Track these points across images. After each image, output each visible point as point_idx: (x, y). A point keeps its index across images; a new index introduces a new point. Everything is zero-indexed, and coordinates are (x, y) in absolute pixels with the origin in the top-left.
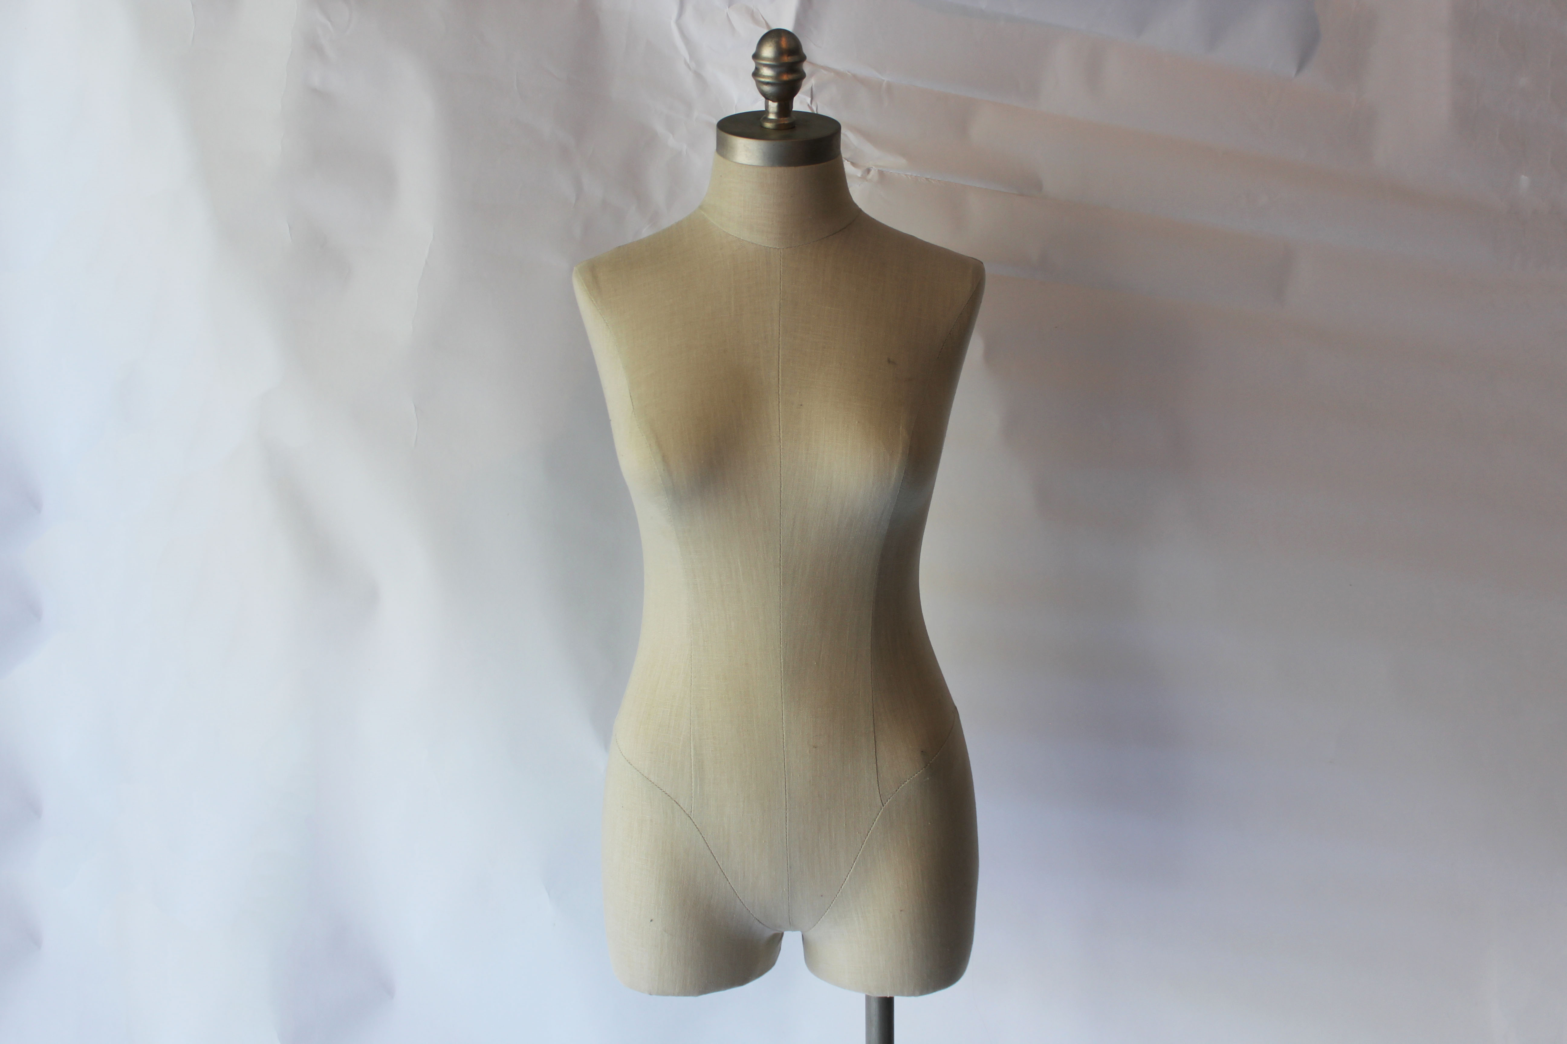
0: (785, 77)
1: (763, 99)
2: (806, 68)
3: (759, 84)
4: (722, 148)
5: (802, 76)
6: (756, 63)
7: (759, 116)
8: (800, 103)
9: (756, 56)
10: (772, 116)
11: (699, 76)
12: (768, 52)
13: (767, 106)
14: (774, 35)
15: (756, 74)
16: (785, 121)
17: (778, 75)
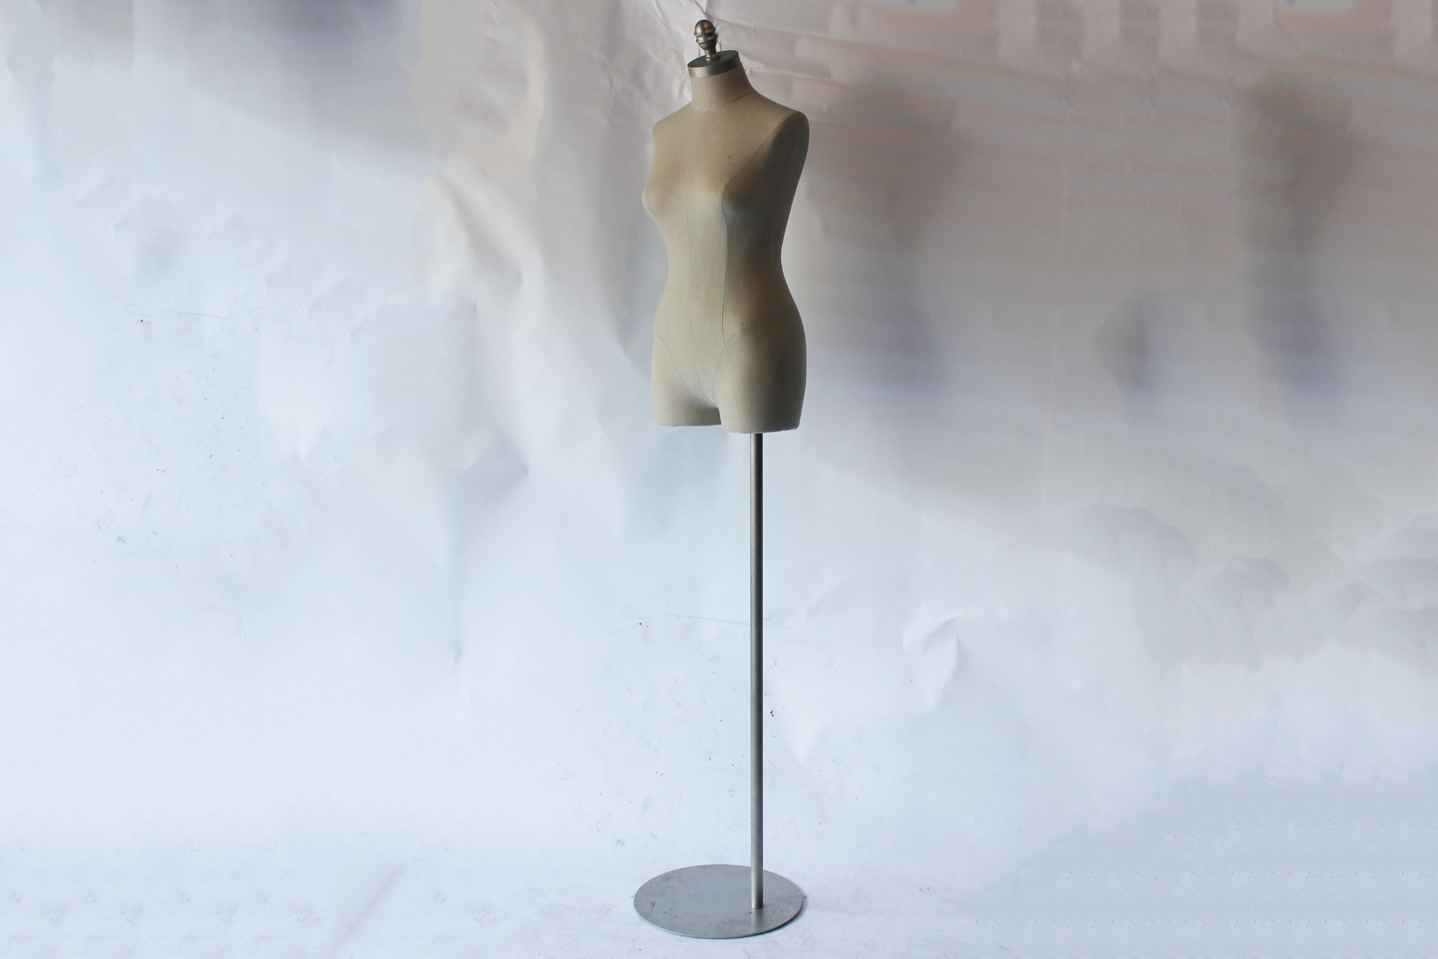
0: (709, 39)
1: (704, 50)
2: (717, 31)
3: (699, 44)
4: (691, 74)
5: (716, 36)
6: (697, 36)
7: (704, 57)
8: (718, 49)
9: (695, 34)
10: (708, 56)
11: (667, 27)
12: (699, 30)
13: (705, 53)
14: (702, 23)
15: (697, 41)
16: (714, 56)
17: (705, 39)
